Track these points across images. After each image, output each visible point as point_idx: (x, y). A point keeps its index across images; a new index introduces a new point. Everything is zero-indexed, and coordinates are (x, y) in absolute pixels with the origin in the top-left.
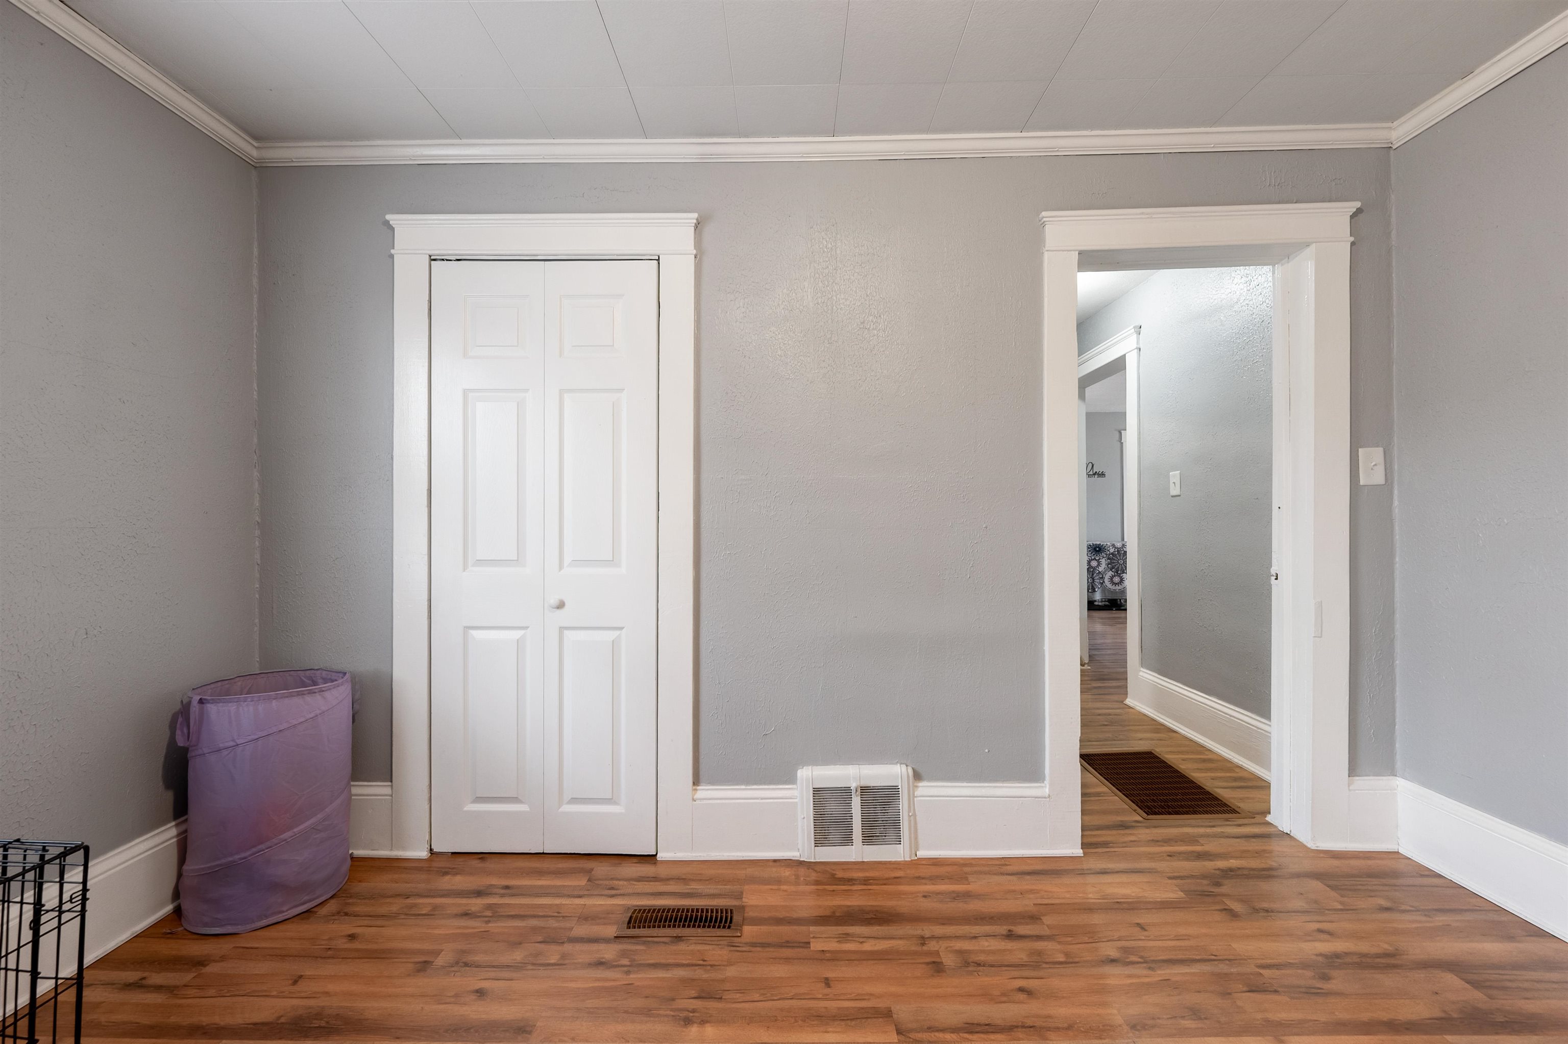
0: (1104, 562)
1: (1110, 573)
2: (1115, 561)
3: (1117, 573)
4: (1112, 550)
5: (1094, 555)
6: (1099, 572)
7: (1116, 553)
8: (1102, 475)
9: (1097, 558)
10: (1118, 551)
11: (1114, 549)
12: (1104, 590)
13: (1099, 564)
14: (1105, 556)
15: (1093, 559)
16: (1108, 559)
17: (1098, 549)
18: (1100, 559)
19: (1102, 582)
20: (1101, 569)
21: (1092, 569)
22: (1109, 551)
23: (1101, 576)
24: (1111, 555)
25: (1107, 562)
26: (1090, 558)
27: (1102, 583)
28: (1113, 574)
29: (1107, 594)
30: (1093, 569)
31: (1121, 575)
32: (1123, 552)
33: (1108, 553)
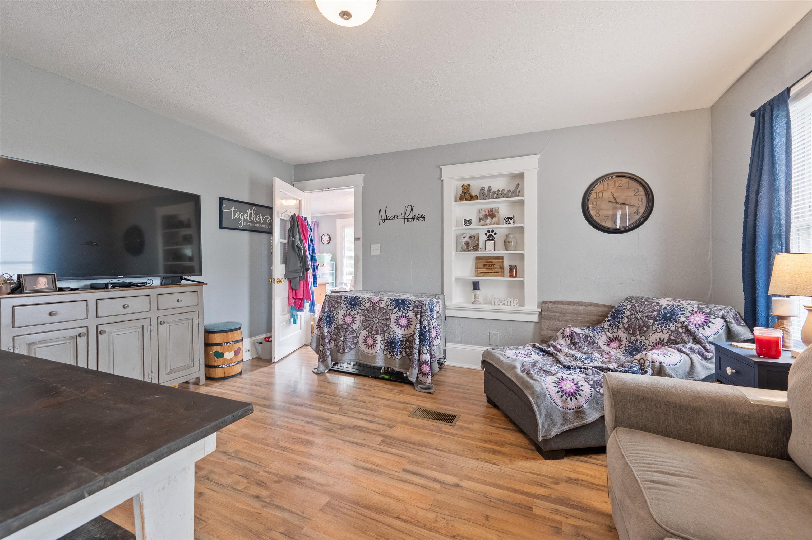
0: (358, 318)
1: (364, 333)
2: (369, 319)
3: (371, 333)
4: (367, 305)
5: (349, 309)
6: (353, 330)
7: (372, 308)
8: (421, 218)
9: (352, 314)
10: (373, 306)
11: (369, 303)
12: (359, 352)
13: (353, 321)
14: (360, 311)
15: (348, 314)
16: (363, 315)
17: (353, 303)
18: (354, 315)
19: (356, 342)
20: (355, 327)
21: (346, 326)
22: (364, 305)
23: (355, 335)
24: (366, 311)
25: (361, 319)
26: (345, 312)
27: (356, 344)
28: (367, 333)
29: (360, 357)
30: (348, 326)
31: (375, 336)
32: (378, 308)
33: (363, 308)
